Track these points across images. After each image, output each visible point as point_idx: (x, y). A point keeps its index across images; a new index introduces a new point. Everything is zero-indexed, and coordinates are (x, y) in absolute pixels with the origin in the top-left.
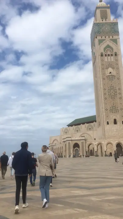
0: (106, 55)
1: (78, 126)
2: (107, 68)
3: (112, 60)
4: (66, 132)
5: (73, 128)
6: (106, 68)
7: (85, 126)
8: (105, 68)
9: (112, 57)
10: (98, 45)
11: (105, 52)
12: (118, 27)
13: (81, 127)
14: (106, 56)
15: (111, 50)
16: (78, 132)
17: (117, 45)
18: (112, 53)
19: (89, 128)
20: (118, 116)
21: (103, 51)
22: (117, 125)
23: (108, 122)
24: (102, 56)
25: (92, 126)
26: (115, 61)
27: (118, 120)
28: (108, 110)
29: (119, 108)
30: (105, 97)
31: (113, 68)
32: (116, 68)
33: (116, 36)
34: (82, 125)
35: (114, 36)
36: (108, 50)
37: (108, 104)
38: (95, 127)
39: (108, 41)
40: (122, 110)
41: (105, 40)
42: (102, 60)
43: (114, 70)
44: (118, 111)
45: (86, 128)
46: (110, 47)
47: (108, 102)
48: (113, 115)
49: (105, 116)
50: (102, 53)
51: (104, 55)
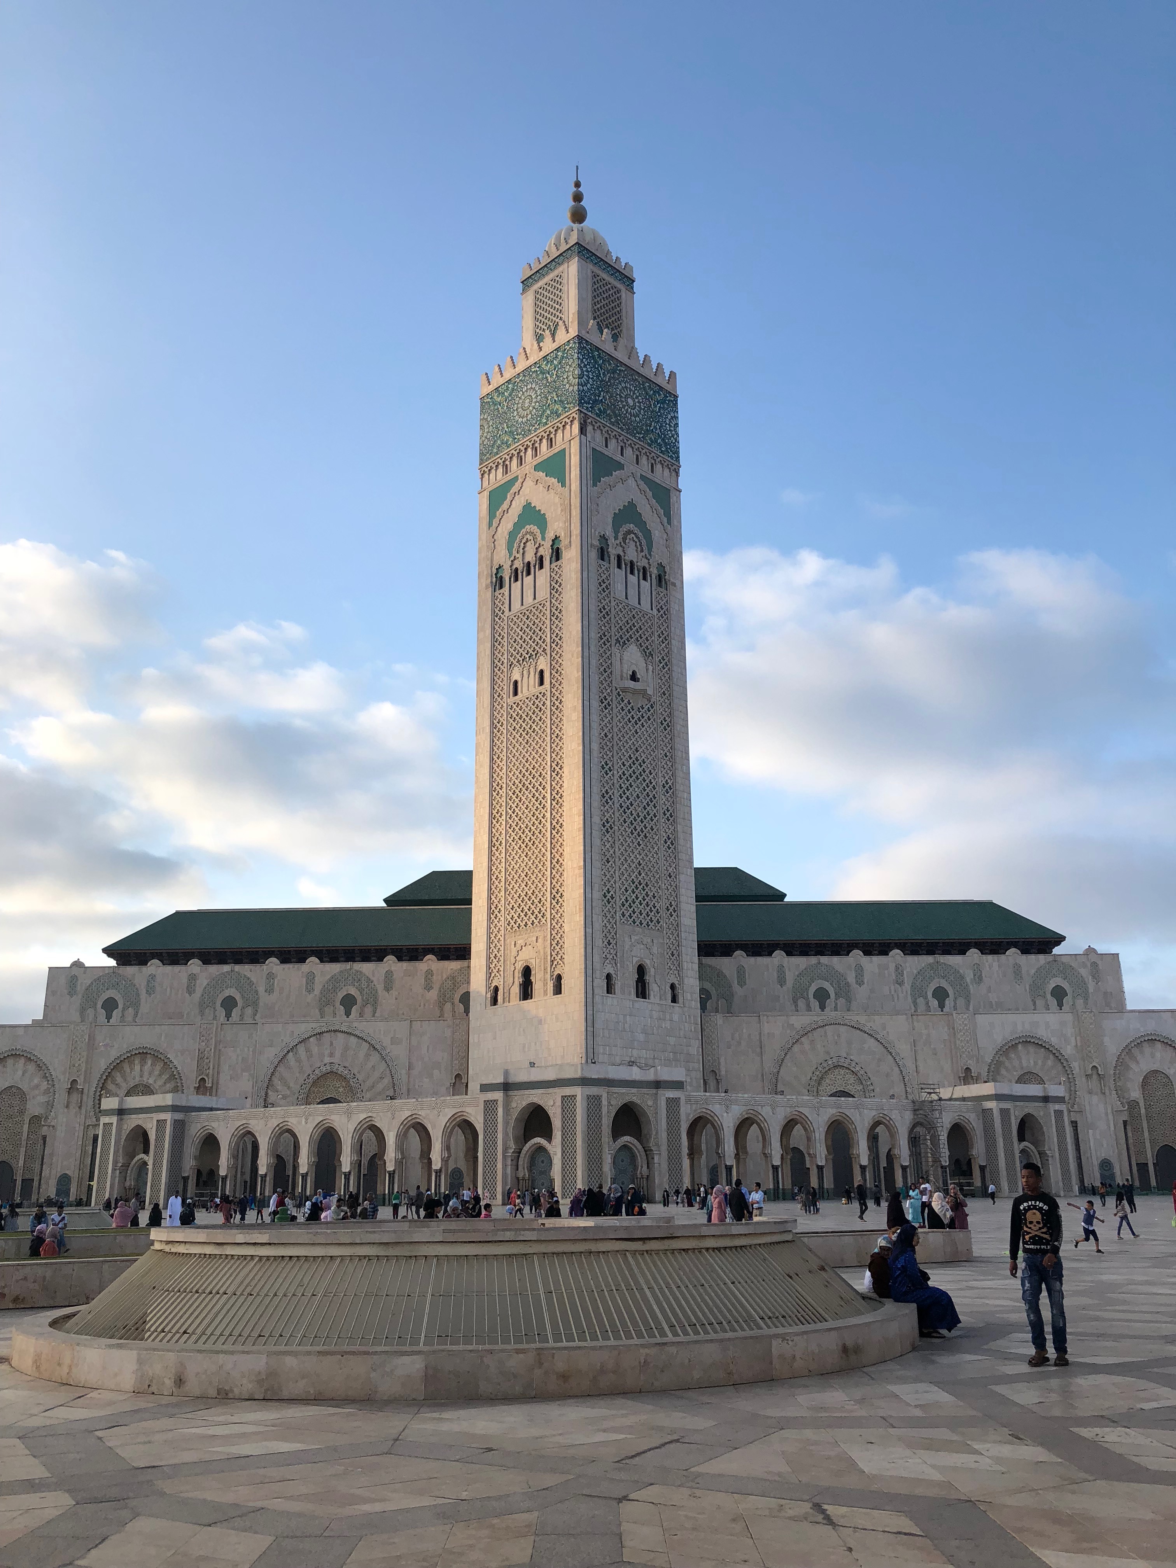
0: (619, 557)
1: (237, 968)
2: (623, 643)
3: (646, 605)
4: (110, 1006)
5: (193, 978)
6: (617, 640)
7: (310, 978)
8: (614, 639)
9: (645, 585)
10: (590, 482)
11: (616, 538)
12: (677, 425)
13: (271, 976)
14: (619, 567)
15: (644, 542)
16: (235, 1013)
17: (669, 523)
18: (644, 563)
19: (345, 993)
20: (655, 950)
21: (609, 532)
22: (650, 1006)
23: (609, 977)
24: (603, 559)
25: (369, 981)
26: (655, 612)
27: (652, 970)
28: (612, 901)
29: (662, 904)
30: (608, 816)
31: (648, 652)
32: (657, 660)
33: (667, 471)
34: (284, 969)
35: (658, 467)
36: (633, 535)
37: (618, 863)
38: (394, 993)
39: (634, 483)
40: (675, 915)
41: (620, 466)
42: (604, 586)
43: (651, 668)
44: (655, 920)
45: (317, 992)
46: (642, 524)
47: (618, 853)
48: (634, 938)
49: (601, 940)
50: (603, 538)
51: (612, 557)
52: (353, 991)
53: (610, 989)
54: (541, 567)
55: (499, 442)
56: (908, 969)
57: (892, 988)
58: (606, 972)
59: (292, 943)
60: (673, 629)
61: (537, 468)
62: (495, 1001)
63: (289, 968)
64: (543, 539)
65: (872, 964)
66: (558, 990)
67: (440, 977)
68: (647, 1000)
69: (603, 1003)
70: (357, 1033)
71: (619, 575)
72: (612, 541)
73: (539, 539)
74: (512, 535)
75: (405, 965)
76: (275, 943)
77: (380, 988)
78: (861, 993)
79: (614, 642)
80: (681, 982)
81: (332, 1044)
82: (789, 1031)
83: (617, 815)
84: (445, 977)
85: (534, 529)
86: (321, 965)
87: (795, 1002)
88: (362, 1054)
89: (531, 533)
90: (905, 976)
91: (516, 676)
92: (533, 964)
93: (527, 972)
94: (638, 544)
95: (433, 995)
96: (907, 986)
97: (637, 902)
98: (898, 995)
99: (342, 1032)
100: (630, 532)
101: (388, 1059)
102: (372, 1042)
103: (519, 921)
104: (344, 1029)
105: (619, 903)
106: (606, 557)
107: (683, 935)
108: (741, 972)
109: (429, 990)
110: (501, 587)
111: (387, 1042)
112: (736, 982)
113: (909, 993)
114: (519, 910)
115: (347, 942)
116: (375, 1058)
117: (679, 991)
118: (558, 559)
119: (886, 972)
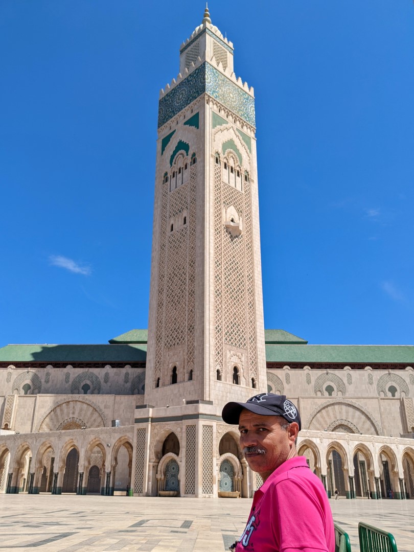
0: (225, 163)
2: (227, 204)
3: (239, 188)
6: (224, 202)
7: (68, 375)
9: (239, 179)
10: (211, 126)
14: (225, 168)
15: (238, 159)
16: (29, 391)
17: (250, 152)
18: (238, 169)
19: (85, 383)
20: (243, 359)
21: (220, 151)
22: (240, 389)
23: (218, 371)
24: (217, 162)
25: (97, 377)
26: (243, 192)
27: (242, 370)
28: (220, 332)
29: (248, 336)
30: (218, 288)
31: (240, 210)
32: (245, 215)
33: (249, 130)
34: (55, 371)
35: (245, 127)
36: (232, 155)
37: (224, 312)
38: (109, 384)
39: (233, 132)
40: (254, 342)
41: (227, 123)
42: (217, 175)
43: (241, 218)
44: (243, 344)
45: (70, 383)
46: (237, 150)
47: (224, 307)
48: (232, 352)
49: (214, 352)
50: (217, 153)
51: (222, 163)
52: (88, 382)
53: (219, 378)
54: (186, 168)
55: (167, 117)
56: (375, 377)
57: (367, 386)
58: (217, 368)
59: (61, 359)
60: (252, 201)
61: (185, 124)
62: (158, 386)
63: (57, 370)
64: (187, 155)
65: (356, 373)
66: (191, 378)
67: (132, 376)
68: (239, 385)
69: (215, 385)
70: (87, 402)
71: (225, 172)
72: (222, 155)
73: (185, 156)
74: (172, 157)
75: (115, 369)
76: (53, 360)
77: (102, 381)
78: (350, 389)
79: (222, 202)
80: (258, 378)
81: (74, 407)
82: (314, 406)
83: (223, 287)
84: (135, 376)
85: (182, 151)
86: (74, 369)
87: (316, 392)
88: (89, 413)
89: (181, 154)
90: (374, 380)
91: (172, 222)
92: (178, 364)
93: (175, 369)
94: (235, 159)
95: (129, 385)
96: (375, 385)
97: (234, 333)
98: (370, 390)
99: (80, 401)
100: (231, 152)
101: (102, 416)
102: (95, 407)
103: (171, 343)
104: (81, 400)
105: (224, 333)
106: (219, 162)
107: (258, 353)
108: (287, 376)
109: (126, 383)
110: (166, 182)
111: (102, 407)
112: (285, 381)
113: (376, 389)
114: (171, 337)
115: (88, 359)
116: (96, 415)
117: (256, 382)
118: (194, 163)
119: (363, 378)
